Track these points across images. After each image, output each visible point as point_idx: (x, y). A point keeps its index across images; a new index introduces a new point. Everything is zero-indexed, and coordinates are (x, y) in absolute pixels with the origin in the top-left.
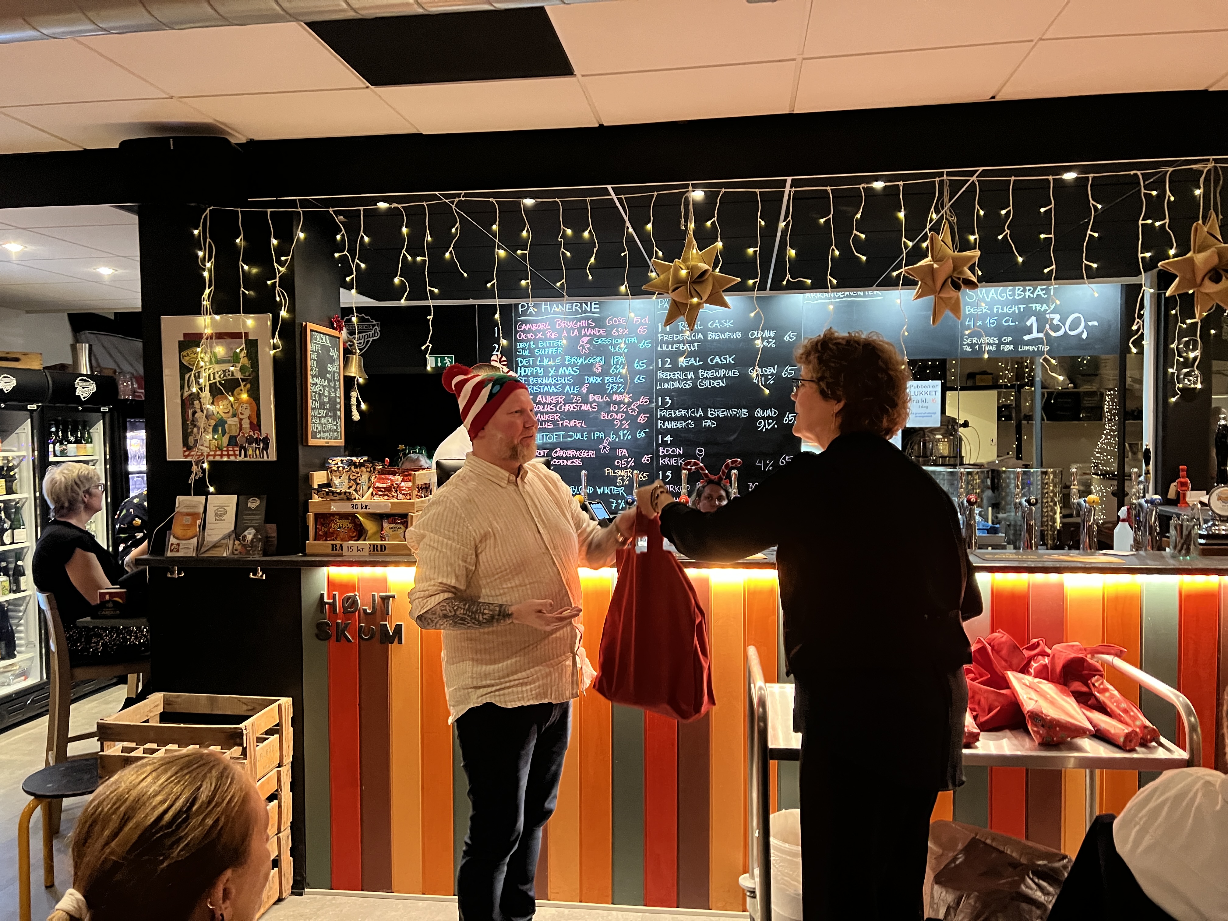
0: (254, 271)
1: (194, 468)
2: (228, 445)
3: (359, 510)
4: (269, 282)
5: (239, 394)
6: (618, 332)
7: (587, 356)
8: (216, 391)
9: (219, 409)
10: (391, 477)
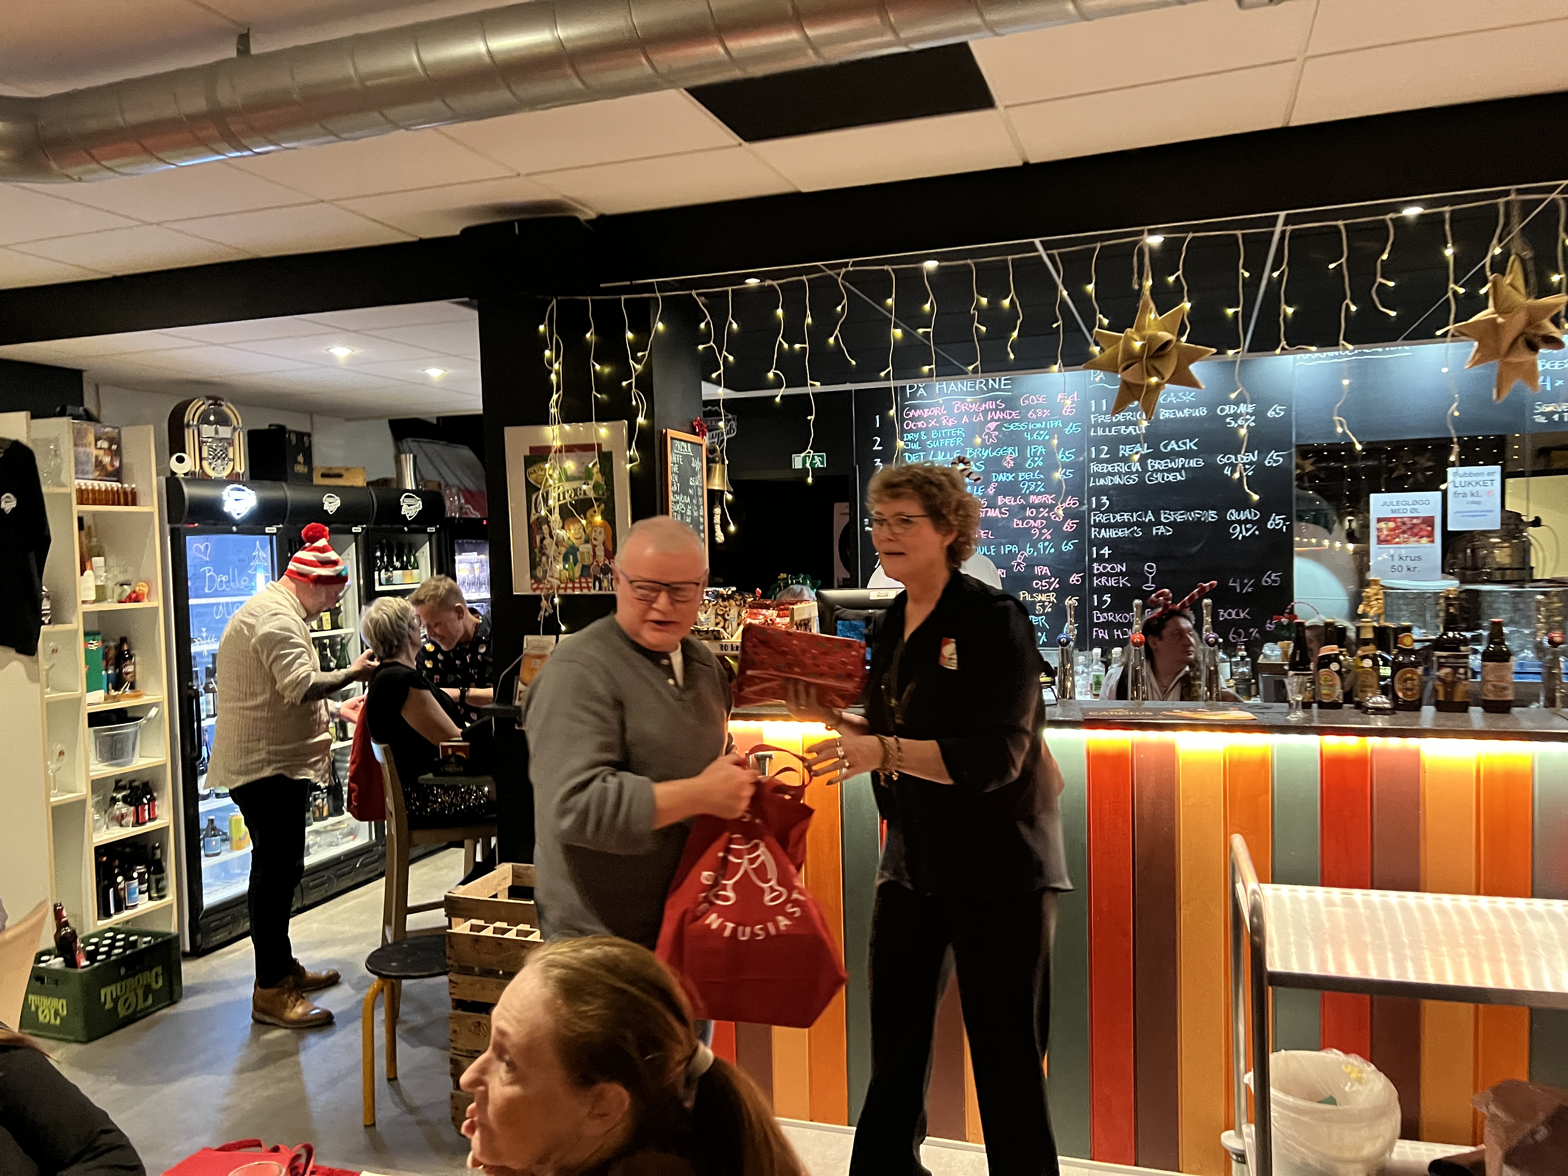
0: (607, 370)
1: (544, 603)
2: (581, 575)
3: (729, 652)
4: (624, 384)
5: (592, 516)
6: (1036, 414)
7: (994, 447)
8: (566, 514)
9: (569, 534)
10: (764, 611)
